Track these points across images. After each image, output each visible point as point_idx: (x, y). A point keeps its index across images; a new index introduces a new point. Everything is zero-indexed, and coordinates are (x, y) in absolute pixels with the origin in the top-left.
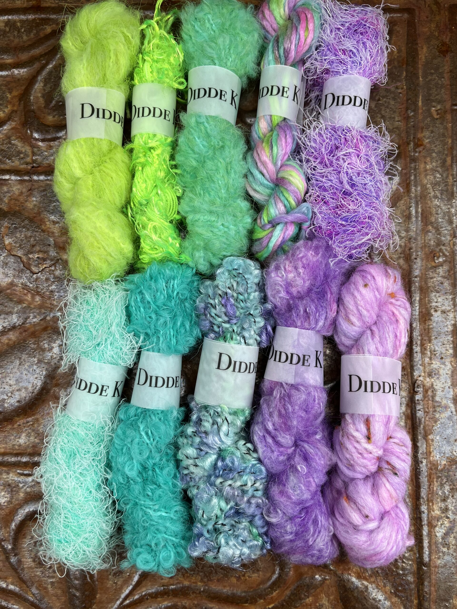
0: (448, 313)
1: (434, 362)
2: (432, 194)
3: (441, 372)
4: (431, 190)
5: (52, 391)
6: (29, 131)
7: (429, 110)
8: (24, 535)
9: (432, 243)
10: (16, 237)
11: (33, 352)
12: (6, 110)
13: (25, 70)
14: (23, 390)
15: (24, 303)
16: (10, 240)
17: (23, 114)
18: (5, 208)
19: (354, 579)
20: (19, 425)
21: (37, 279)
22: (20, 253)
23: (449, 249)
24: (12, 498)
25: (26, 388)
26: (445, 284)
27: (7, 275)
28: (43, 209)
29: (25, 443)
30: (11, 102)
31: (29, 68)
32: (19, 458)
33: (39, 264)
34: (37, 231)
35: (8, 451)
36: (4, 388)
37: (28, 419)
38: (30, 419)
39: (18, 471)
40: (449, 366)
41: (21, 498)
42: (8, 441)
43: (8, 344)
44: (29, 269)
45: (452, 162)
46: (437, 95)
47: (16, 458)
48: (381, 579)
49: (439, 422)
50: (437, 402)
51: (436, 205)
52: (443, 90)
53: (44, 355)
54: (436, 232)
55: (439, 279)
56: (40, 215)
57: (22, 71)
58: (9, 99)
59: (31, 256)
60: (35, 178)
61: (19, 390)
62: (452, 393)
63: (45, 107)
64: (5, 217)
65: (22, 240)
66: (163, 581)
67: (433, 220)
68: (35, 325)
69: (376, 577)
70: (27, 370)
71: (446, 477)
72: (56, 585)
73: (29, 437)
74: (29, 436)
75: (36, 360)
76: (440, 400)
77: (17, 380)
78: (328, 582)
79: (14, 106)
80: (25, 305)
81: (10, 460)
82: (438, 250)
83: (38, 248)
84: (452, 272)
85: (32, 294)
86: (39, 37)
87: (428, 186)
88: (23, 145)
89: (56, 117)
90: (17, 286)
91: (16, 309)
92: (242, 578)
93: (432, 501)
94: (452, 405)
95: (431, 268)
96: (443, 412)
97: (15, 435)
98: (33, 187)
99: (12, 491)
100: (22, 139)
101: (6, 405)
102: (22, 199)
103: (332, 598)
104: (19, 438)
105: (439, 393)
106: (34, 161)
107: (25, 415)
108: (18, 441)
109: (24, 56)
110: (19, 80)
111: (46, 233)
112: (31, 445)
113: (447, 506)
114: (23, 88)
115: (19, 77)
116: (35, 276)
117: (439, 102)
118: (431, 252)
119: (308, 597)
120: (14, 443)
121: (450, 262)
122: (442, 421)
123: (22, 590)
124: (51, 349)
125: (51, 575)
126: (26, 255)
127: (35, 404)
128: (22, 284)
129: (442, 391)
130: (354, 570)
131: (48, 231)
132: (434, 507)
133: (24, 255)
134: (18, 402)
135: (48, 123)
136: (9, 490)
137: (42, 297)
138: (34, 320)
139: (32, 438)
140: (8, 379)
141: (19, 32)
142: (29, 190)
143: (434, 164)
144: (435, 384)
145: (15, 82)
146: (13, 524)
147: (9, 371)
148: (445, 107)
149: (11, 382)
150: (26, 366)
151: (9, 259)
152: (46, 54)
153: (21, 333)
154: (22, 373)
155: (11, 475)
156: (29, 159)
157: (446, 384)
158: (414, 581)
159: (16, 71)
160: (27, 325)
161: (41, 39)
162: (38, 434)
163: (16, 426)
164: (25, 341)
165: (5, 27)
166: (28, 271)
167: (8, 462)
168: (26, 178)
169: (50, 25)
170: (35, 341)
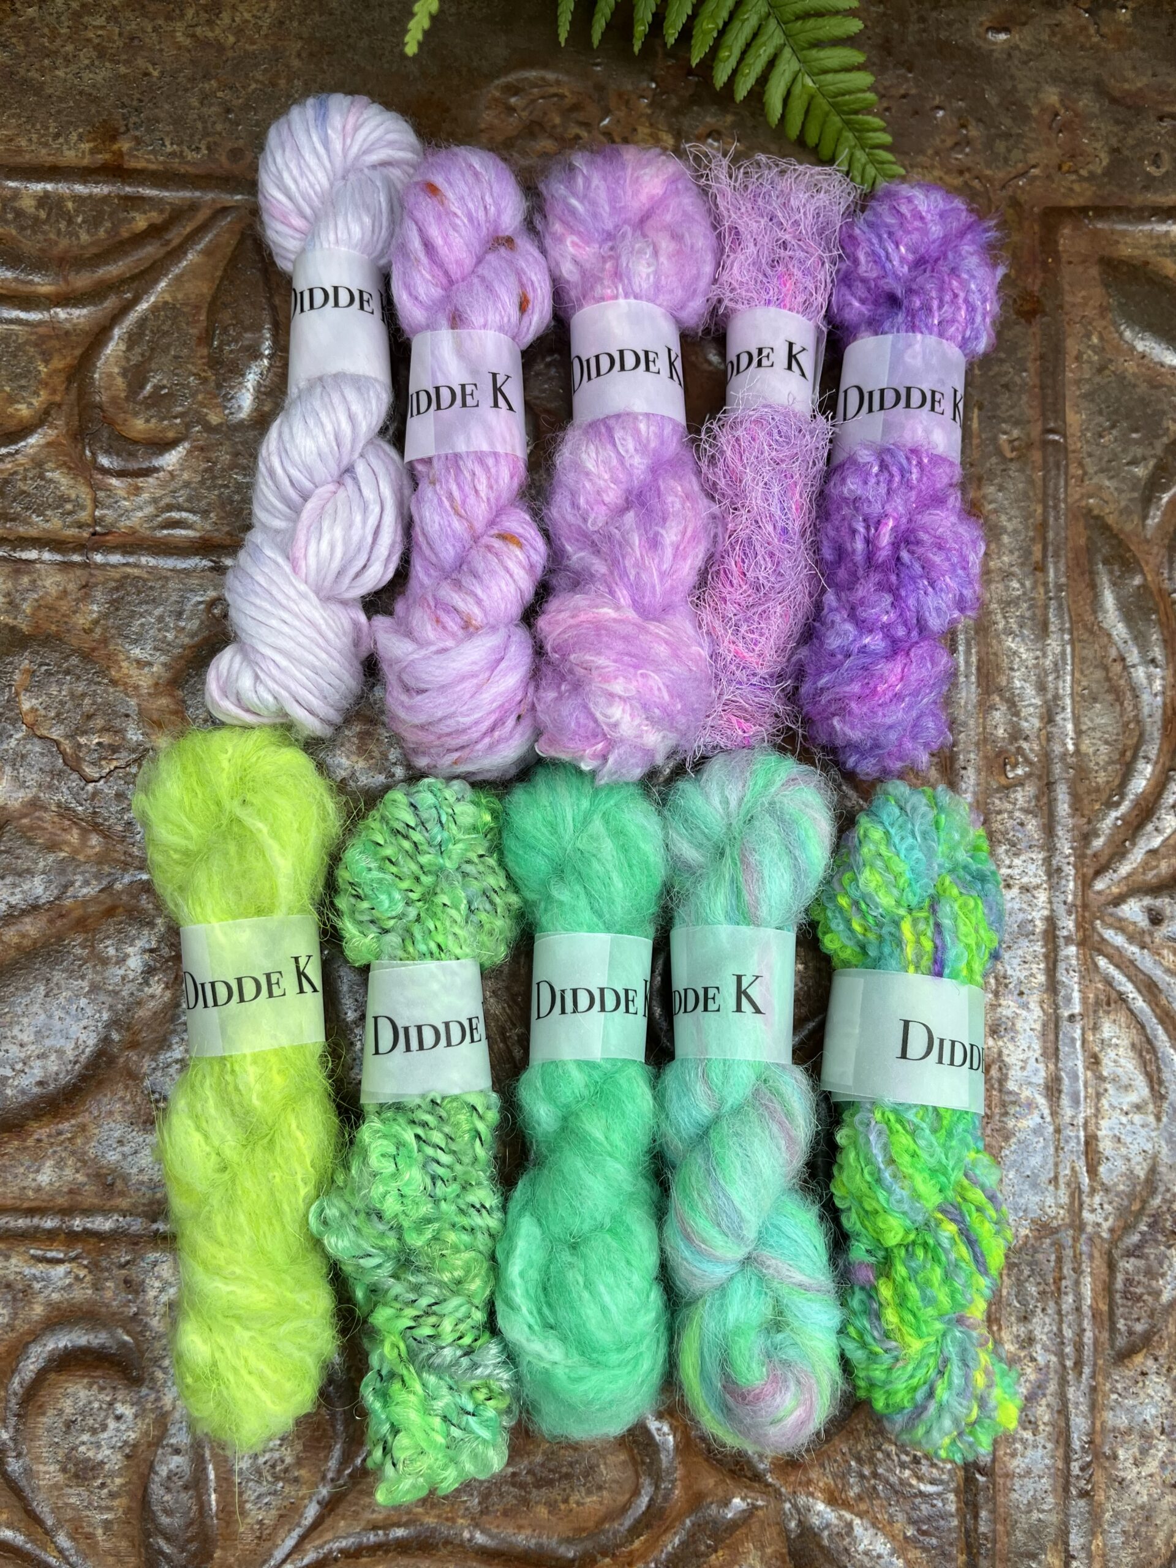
0: (1036, 893)
1: (1002, 1002)
2: (1001, 626)
3: (1019, 1025)
4: (999, 616)
5: (122, 1060)
6: (88, 453)
7: (995, 439)
8: (40, 1407)
9: (1000, 732)
10: (49, 695)
11: (80, 966)
12: (36, 402)
13: (85, 311)
14: (53, 1057)
15: (61, 850)
16: (34, 701)
17: (76, 411)
18: (25, 627)
19: (820, 1506)
20: (39, 1141)
21: (95, 794)
22: (56, 733)
23: (1036, 748)
24: (14, 1316)
25: (60, 1052)
26: (1029, 827)
27: (23, 785)
28: (113, 631)
29: (51, 1184)
30: (47, 384)
31: (92, 308)
32: (36, 1221)
33: (101, 759)
34: (99, 683)
35: (9, 1202)
36: (7, 1051)
37: (60, 1126)
38: (65, 1126)
39: (32, 1252)
40: (1037, 1012)
41: (36, 1318)
42: (10, 1178)
43: (18, 947)
44: (77, 769)
45: (1045, 556)
46: (1012, 407)
47: (28, 1220)
48: (882, 1506)
49: (1014, 1140)
50: (1010, 1093)
51: (1010, 649)
52: (1025, 398)
53: (107, 974)
54: (1009, 709)
55: (1017, 814)
56: (106, 647)
57: (76, 312)
58: (43, 376)
59: (82, 740)
60: (99, 558)
61: (42, 1056)
62: (1043, 1074)
63: (127, 398)
64: (25, 648)
65: (62, 703)
66: (374, 1516)
67: (1004, 683)
68: (85, 903)
69: (871, 1499)
70: (64, 1008)
71: (1030, 1264)
72: (115, 1527)
73: (61, 1169)
74: (60, 1165)
75: (85, 984)
76: (1016, 1089)
77: (39, 1032)
78: (760, 1513)
79: (54, 392)
80: (63, 854)
81: (12, 1224)
82: (1012, 749)
83: (99, 722)
84: (1045, 800)
85: (82, 828)
86: (118, 239)
87: (994, 606)
88: (72, 482)
89: (153, 421)
90: (46, 809)
91: (41, 864)
92: (562, 1507)
93: (998, 1321)
94: (1041, 1101)
95: (997, 790)
96: (1024, 1116)
97: (27, 1164)
98: (93, 580)
99: (14, 1299)
100: (70, 468)
101: (9, 1092)
102: (64, 606)
103: (769, 1551)
104: (38, 1171)
105: (1015, 1073)
106: (97, 521)
107: (54, 1117)
108: (34, 1180)
109: (82, 280)
110: (67, 333)
111: (121, 688)
112: (65, 1189)
113: (1031, 1332)
114: (78, 352)
115: (68, 326)
116: (90, 787)
117: (1017, 423)
118: (998, 755)
119: (716, 1551)
120: (25, 1184)
121: (1040, 778)
122: (1020, 1136)
123: (33, 1541)
124: (122, 960)
125: (103, 1504)
126: (71, 736)
127: (81, 1089)
128: (59, 805)
129: (1023, 1068)
130: (821, 1484)
131: (125, 684)
132: (1003, 1334)
133: (67, 737)
134: (40, 1083)
135: (133, 435)
136: (9, 1297)
137: (105, 837)
138: (85, 891)
139: (68, 1172)
140: (16, 1031)
141: (70, 222)
142: (84, 587)
143: (1006, 559)
144: (1005, 1052)
145: (57, 337)
146: (16, 1380)
147: (19, 1010)
148: (1028, 435)
149: (25, 1037)
150: (62, 1000)
151: (29, 747)
152: (133, 278)
153: (51, 921)
154: (50, 1017)
155: (13, 1261)
156: (84, 516)
157: (1031, 1053)
158: (958, 1510)
159: (62, 313)
160: (68, 902)
161: (122, 243)
162: (85, 1162)
163: (30, 1142)
164: (60, 939)
165: (37, 208)
166: (75, 776)
167: (8, 1230)
168: (76, 558)
169: (145, 213)
170: (86, 940)
